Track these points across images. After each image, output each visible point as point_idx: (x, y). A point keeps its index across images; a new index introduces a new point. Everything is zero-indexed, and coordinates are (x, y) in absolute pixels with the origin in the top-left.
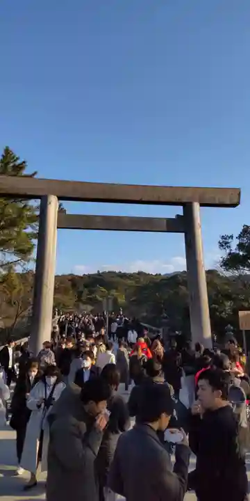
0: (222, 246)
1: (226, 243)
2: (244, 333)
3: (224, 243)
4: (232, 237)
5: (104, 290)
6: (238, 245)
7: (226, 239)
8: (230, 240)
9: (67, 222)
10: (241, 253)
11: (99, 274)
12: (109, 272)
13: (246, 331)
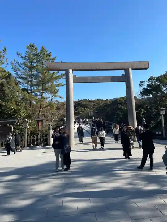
0: (140, 86)
3: (141, 85)
4: (144, 81)
5: (82, 108)
6: (147, 85)
7: (142, 82)
8: (144, 83)
9: (77, 80)
10: (149, 89)
11: (79, 101)
12: (83, 100)
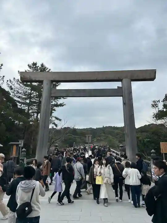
0: (153, 106)
1: (156, 105)
2: (164, 155)
4: (159, 101)
6: (163, 106)
7: (156, 102)
8: (158, 103)
13: (165, 154)
